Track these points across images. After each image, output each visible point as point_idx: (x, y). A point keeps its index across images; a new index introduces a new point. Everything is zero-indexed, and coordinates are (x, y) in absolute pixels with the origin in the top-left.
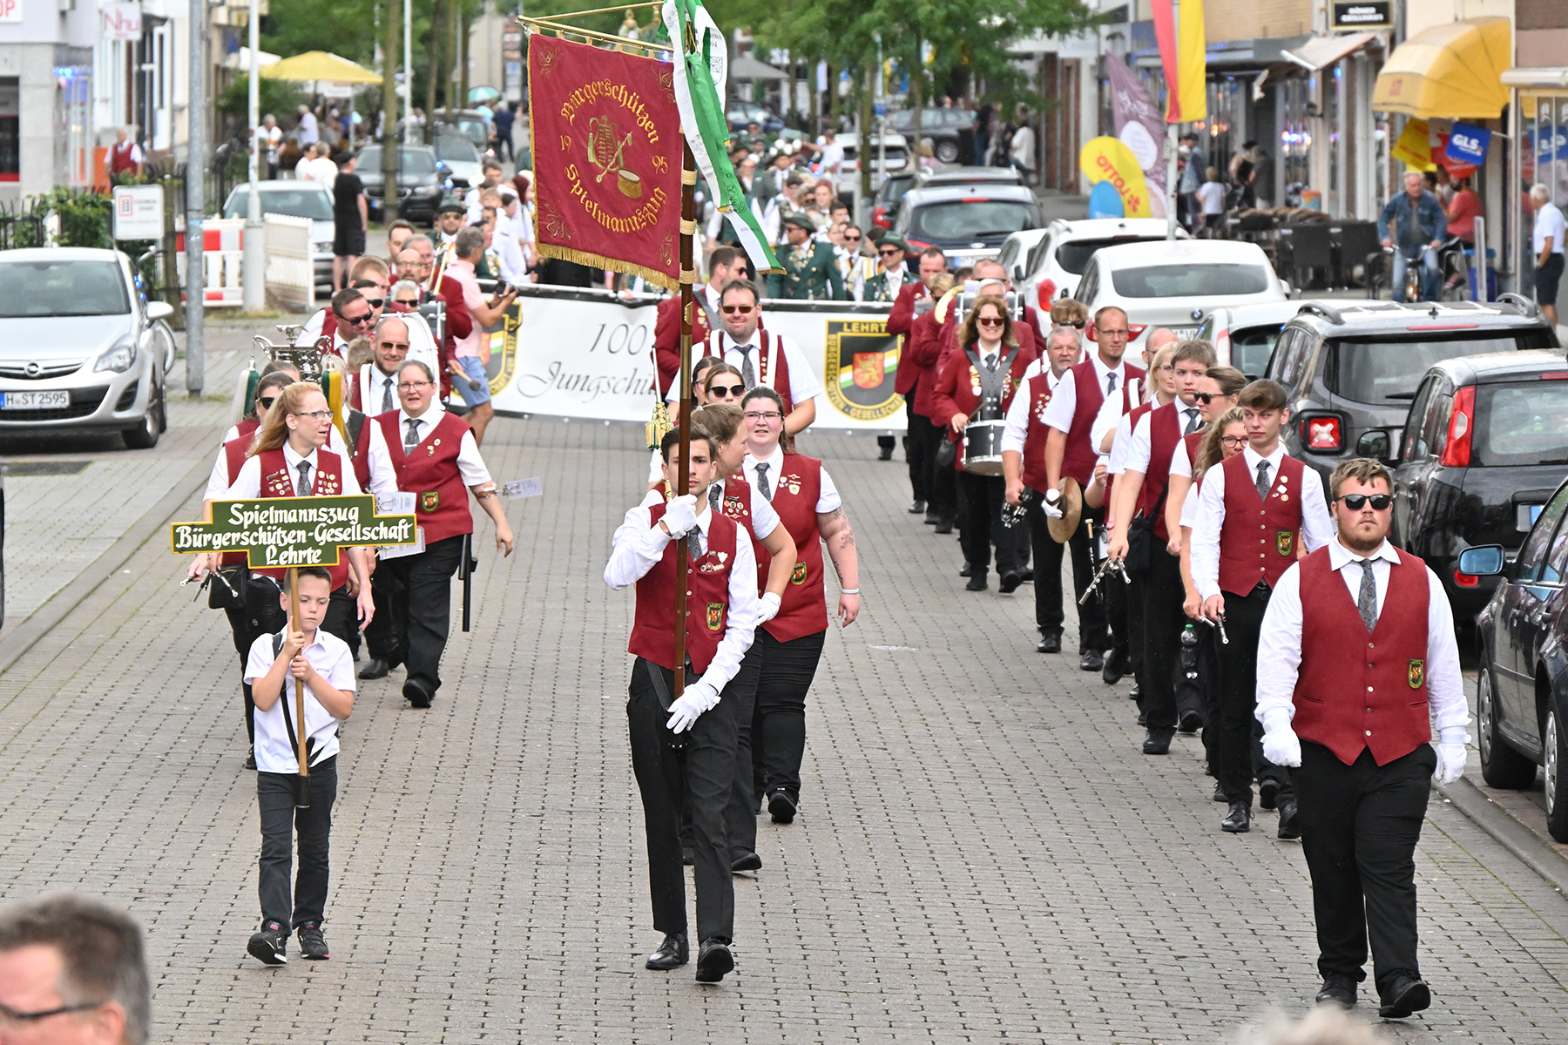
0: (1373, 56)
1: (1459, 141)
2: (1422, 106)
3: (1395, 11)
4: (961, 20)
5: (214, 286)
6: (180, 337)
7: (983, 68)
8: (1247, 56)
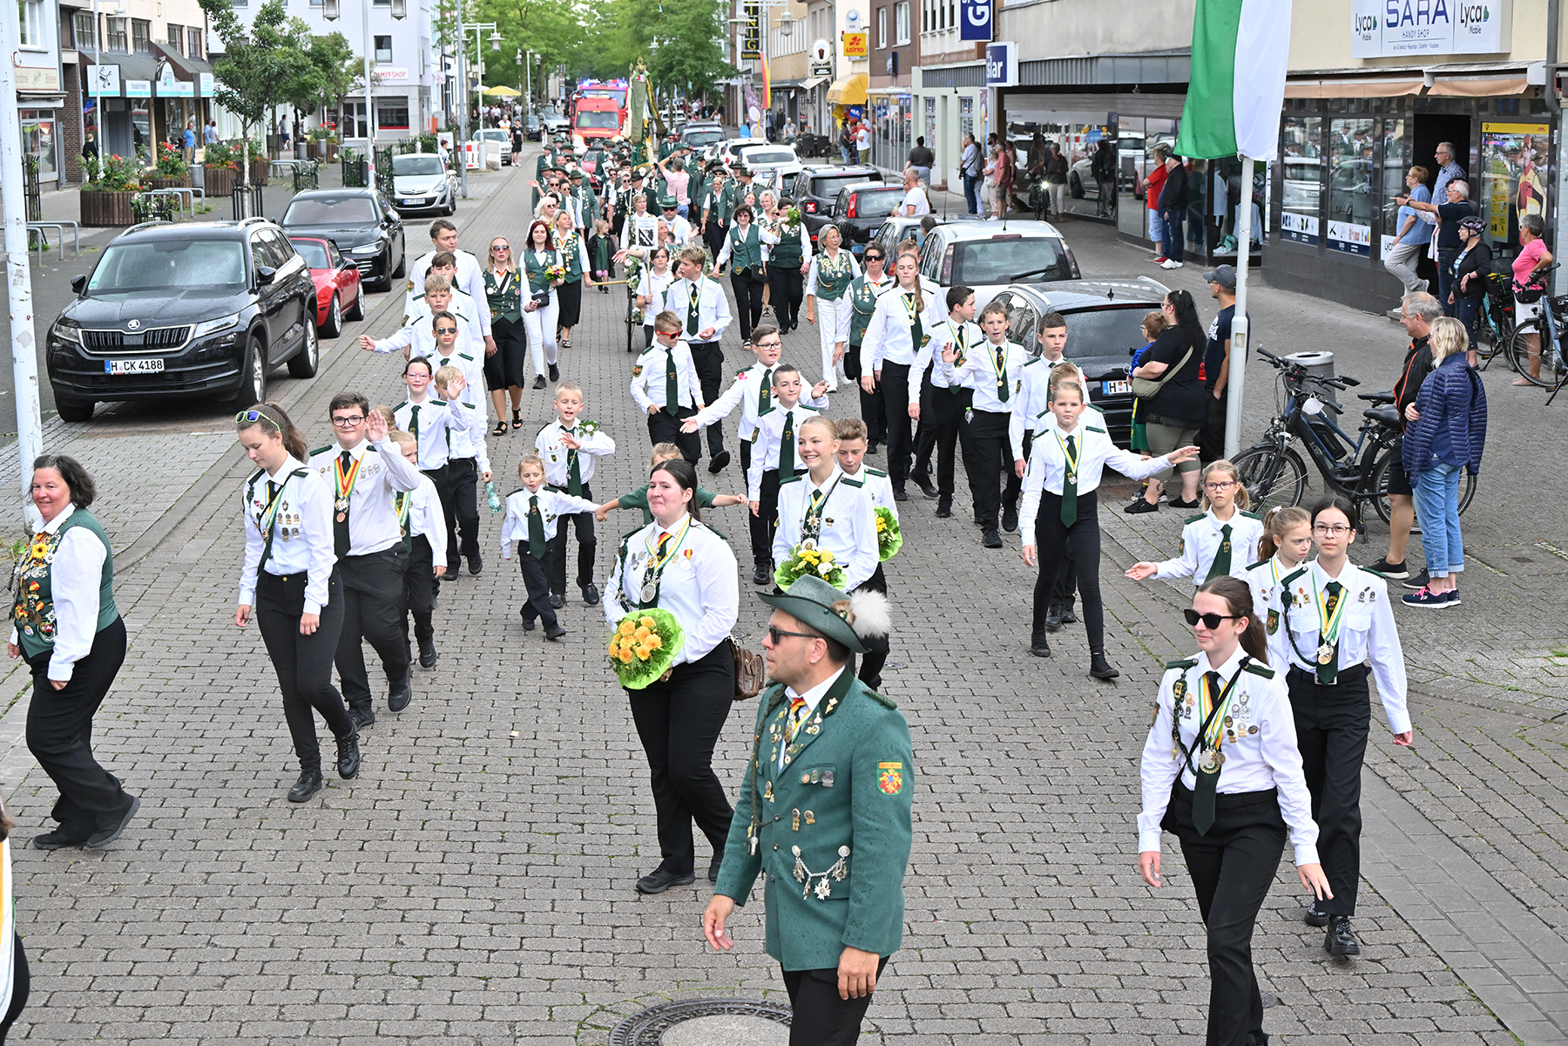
0: (826, 85)
1: (853, 111)
2: (842, 100)
3: (833, 71)
4: (700, 75)
5: (470, 162)
6: (459, 179)
7: (707, 90)
8: (788, 85)
